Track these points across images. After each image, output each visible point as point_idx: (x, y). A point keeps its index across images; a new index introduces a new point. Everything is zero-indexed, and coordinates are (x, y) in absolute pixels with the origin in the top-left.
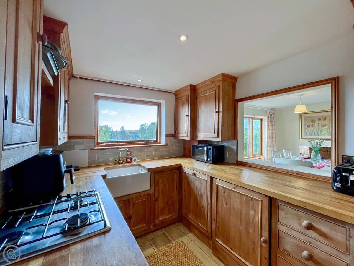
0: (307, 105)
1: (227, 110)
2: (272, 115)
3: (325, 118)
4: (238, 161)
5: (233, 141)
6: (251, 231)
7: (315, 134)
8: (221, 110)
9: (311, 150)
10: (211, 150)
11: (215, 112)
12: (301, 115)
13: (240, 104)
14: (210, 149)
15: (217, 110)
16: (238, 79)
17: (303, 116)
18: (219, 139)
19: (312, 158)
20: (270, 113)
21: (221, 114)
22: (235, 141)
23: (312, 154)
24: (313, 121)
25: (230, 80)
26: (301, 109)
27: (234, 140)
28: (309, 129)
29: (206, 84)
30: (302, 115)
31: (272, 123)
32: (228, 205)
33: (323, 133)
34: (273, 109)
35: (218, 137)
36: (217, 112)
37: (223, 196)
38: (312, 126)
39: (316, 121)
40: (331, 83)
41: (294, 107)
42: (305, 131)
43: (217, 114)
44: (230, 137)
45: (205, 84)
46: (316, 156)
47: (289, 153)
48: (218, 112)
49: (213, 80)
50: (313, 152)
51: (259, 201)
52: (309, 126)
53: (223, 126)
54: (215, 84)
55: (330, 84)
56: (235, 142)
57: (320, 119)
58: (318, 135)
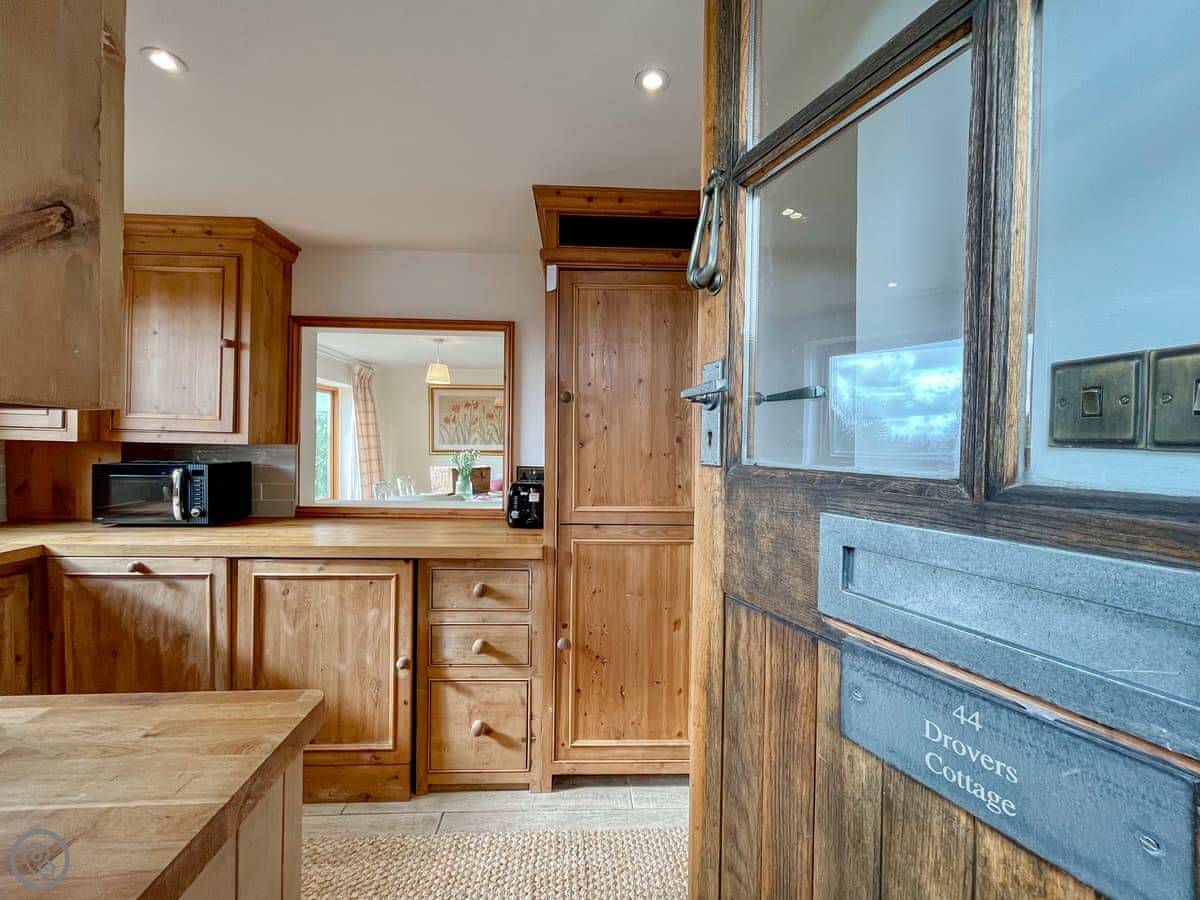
0: (453, 368)
1: (265, 344)
2: (366, 382)
3: (477, 404)
4: (298, 507)
5: (285, 445)
6: (369, 660)
7: (459, 440)
8: (246, 338)
9: (455, 473)
10: (205, 478)
11: (220, 343)
12: (432, 390)
13: (306, 331)
14: (200, 473)
15: (230, 336)
16: (300, 254)
17: (437, 394)
18: (242, 438)
19: (457, 493)
20: (359, 374)
21: (246, 356)
22: (290, 446)
23: (458, 483)
24: (456, 408)
25: (276, 249)
26: (438, 375)
27: (287, 443)
28: (448, 427)
29: (174, 231)
30: (435, 391)
31: (366, 406)
32: (301, 625)
33: (473, 438)
34: (367, 364)
35: (236, 429)
36: (229, 344)
37: (282, 604)
38: (454, 420)
39: (461, 409)
40: (505, 330)
41: (425, 368)
42: (441, 433)
43: (230, 353)
44: (274, 434)
45: (172, 227)
46: (464, 487)
47: (410, 487)
48: (236, 345)
49: (210, 226)
50: (460, 477)
51: (390, 578)
52: (447, 420)
53: (254, 393)
54: (221, 246)
55: (503, 333)
56: (290, 449)
57: (467, 405)
58: (465, 443)
